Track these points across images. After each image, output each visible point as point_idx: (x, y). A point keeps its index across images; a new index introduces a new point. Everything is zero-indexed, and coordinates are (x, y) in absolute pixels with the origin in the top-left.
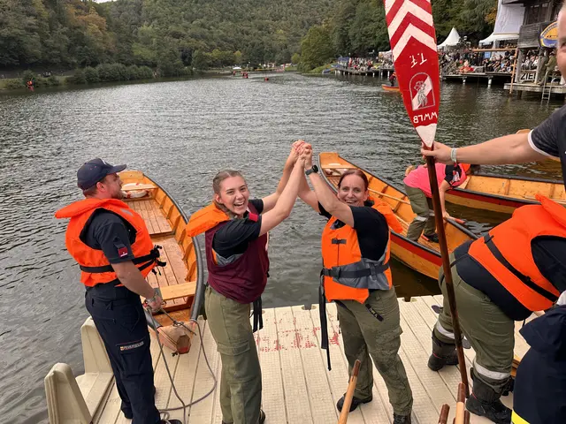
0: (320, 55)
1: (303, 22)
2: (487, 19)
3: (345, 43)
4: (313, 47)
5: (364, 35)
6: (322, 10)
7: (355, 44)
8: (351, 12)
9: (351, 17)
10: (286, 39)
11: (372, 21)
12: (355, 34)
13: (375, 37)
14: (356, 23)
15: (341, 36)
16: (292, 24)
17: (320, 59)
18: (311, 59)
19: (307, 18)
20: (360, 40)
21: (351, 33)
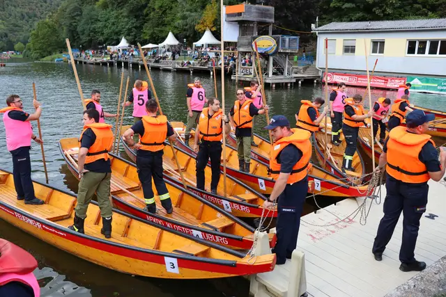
0: (49, 46)
1: (22, 15)
2: (196, 28)
3: (74, 37)
4: (43, 39)
5: (92, 32)
6: (41, 6)
7: (84, 39)
8: (78, 12)
9: (78, 15)
10: (5, 28)
11: (99, 20)
12: (84, 30)
13: (103, 34)
14: (83, 21)
15: (70, 30)
16: (10, 15)
17: (49, 49)
18: (40, 49)
19: (26, 11)
20: (89, 35)
21: (79, 29)
